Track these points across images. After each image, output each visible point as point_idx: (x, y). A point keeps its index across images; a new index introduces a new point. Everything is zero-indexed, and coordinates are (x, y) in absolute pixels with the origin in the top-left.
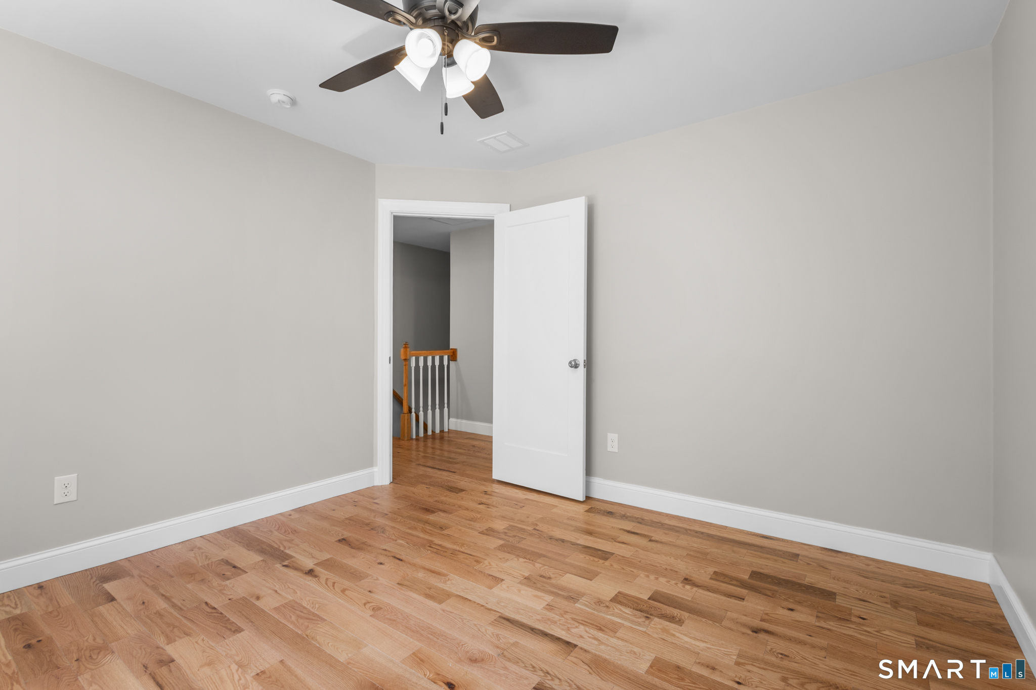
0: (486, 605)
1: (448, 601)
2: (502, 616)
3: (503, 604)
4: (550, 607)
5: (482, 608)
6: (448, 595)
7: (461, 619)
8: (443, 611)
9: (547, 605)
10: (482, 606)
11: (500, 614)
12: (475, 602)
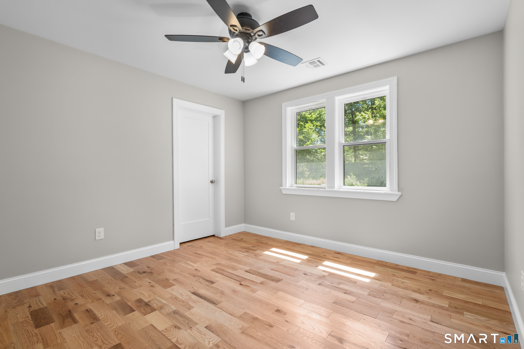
0: (221, 311)
1: (241, 314)
2: (215, 305)
3: (213, 311)
4: (190, 308)
5: (224, 309)
6: (241, 317)
7: (235, 304)
8: (244, 309)
9: (190, 310)
10: (223, 310)
11: (217, 306)
12: (227, 313)
